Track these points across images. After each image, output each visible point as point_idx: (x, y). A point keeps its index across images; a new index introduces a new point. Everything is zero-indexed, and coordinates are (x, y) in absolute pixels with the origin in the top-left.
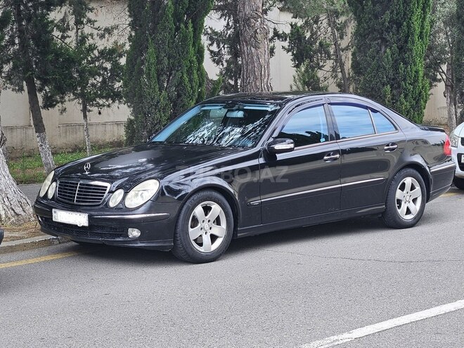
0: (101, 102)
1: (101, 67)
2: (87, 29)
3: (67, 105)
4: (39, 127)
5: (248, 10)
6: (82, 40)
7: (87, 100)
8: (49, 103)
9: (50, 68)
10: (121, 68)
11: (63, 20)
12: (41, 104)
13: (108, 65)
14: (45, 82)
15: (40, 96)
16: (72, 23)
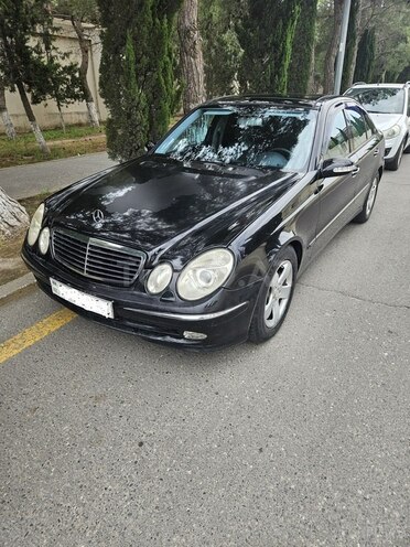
0: (68, 100)
1: (65, 78)
2: (53, 53)
3: (48, 101)
4: (31, 117)
5: (187, 24)
6: (51, 59)
7: (60, 99)
8: (36, 101)
9: (32, 75)
10: (77, 79)
11: (38, 46)
12: (30, 100)
13: (69, 77)
14: (31, 85)
15: (29, 96)
16: (43, 48)
